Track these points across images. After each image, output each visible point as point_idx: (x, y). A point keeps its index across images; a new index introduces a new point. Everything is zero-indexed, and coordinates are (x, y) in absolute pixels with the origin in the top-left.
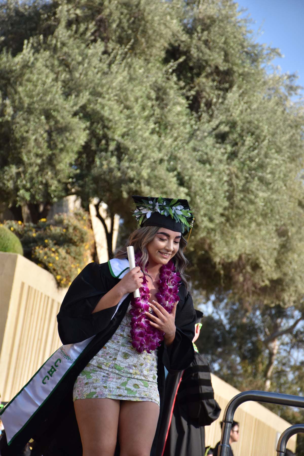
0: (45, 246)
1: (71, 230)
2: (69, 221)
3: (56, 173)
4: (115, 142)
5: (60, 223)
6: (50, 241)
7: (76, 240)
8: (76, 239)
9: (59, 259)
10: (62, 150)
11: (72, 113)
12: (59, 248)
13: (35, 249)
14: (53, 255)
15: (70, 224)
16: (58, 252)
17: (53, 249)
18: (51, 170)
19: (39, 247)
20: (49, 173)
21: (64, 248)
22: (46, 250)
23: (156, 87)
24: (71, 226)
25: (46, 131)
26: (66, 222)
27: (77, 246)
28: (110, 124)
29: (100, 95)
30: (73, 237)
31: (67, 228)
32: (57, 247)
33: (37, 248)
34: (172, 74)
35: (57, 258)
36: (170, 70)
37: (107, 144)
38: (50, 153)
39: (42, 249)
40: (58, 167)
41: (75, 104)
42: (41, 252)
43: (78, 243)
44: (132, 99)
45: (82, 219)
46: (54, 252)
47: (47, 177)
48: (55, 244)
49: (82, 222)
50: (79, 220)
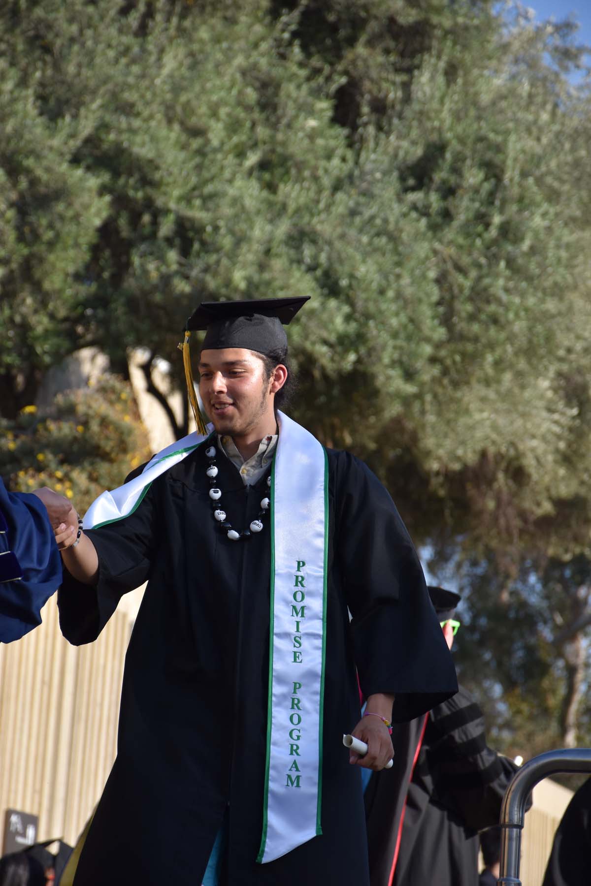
0: (40, 468)
1: (95, 427)
2: (90, 407)
3: (43, 299)
4: (172, 217)
5: (68, 412)
6: (50, 457)
7: (108, 449)
8: (108, 446)
9: (75, 494)
10: (51, 245)
11: (68, 157)
12: (72, 470)
13: (17, 476)
14: (59, 487)
15: (91, 412)
16: (71, 480)
17: (59, 474)
18: (33, 293)
19: (26, 473)
20: (29, 301)
21: (83, 469)
22: (43, 476)
23: (257, 79)
24: (93, 417)
25: (11, 205)
26: (81, 409)
27: (111, 461)
28: (157, 176)
29: (128, 109)
30: (103, 443)
31: (86, 424)
32: (66, 468)
33: (21, 474)
34: (290, 44)
35: (69, 494)
36: (286, 35)
37: (155, 223)
38: (25, 251)
39: (33, 476)
40: (47, 285)
41: (72, 136)
42: (31, 482)
43: (113, 455)
44: (203, 109)
45: (119, 399)
46: (60, 481)
47: (24, 310)
48: (62, 462)
49: (119, 407)
50: (111, 403)
